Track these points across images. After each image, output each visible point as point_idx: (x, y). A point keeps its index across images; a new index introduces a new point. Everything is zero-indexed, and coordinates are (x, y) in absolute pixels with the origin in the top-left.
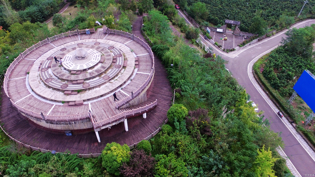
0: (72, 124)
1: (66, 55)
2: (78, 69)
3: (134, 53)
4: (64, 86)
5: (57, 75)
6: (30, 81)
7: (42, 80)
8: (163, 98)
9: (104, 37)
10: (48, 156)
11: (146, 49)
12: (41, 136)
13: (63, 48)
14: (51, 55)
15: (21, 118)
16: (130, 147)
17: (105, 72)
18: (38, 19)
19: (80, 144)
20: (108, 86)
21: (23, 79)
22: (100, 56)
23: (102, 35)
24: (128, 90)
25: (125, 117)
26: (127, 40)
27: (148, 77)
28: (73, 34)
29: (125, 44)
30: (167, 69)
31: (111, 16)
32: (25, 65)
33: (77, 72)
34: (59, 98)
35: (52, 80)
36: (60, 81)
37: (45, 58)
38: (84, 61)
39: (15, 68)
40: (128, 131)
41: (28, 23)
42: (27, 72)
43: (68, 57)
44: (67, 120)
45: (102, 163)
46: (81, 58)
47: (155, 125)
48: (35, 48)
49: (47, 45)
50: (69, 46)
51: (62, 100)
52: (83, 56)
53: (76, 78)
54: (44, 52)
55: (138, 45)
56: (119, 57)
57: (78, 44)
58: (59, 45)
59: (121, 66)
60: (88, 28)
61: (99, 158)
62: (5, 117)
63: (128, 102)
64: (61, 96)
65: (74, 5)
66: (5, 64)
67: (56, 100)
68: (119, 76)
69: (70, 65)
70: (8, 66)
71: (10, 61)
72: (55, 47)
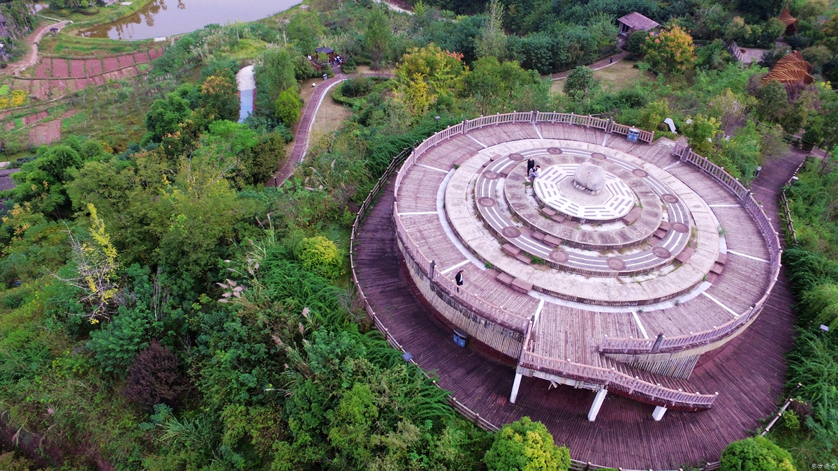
0: (480, 323)
1: (554, 166)
2: (562, 209)
3: (723, 240)
4: (510, 232)
5: (510, 199)
6: (451, 184)
7: (474, 196)
8: (739, 400)
9: (667, 165)
10: (394, 357)
11: (765, 245)
12: (404, 308)
13: (556, 148)
14: (522, 150)
15: (393, 251)
16: (575, 462)
17: (620, 249)
18: (539, 65)
19: (468, 378)
20: (610, 287)
21: (440, 174)
22: (631, 204)
23: (664, 156)
24: (655, 324)
25: (607, 383)
26: (724, 200)
27: (729, 320)
28: (595, 126)
29: (710, 206)
30: (799, 329)
31: (713, 119)
32: (460, 147)
33: (556, 214)
34: (484, 251)
35: (492, 205)
36: (508, 214)
37: (505, 152)
38: (586, 197)
39: (439, 144)
40: (592, 422)
41: (515, 65)
42: (456, 164)
43: (557, 171)
44: (474, 309)
45: (488, 451)
46: (584, 188)
47: (672, 455)
48: (497, 122)
49: (526, 126)
50: (572, 149)
51: (488, 258)
52: (590, 187)
53: (546, 228)
54: (513, 137)
55: (749, 227)
56: (677, 231)
57: (595, 153)
58: (550, 136)
59: (669, 255)
60: (637, 126)
61: (487, 436)
62: (369, 231)
63: (635, 352)
64: (491, 249)
65: (635, 61)
66: (427, 130)
67: (477, 251)
68: (650, 276)
69: (549, 192)
70: (429, 135)
71: (437, 127)
72: (541, 137)
